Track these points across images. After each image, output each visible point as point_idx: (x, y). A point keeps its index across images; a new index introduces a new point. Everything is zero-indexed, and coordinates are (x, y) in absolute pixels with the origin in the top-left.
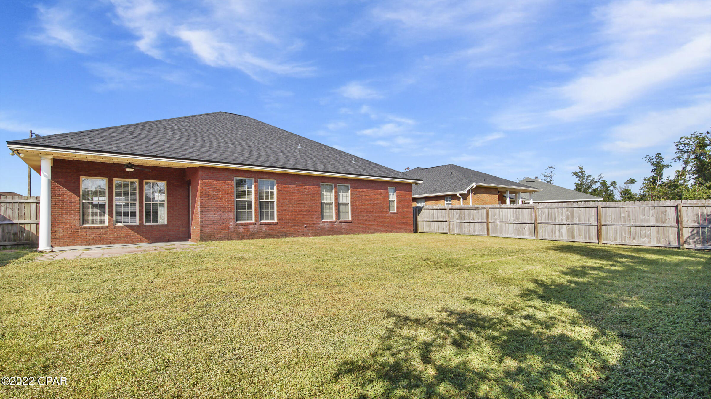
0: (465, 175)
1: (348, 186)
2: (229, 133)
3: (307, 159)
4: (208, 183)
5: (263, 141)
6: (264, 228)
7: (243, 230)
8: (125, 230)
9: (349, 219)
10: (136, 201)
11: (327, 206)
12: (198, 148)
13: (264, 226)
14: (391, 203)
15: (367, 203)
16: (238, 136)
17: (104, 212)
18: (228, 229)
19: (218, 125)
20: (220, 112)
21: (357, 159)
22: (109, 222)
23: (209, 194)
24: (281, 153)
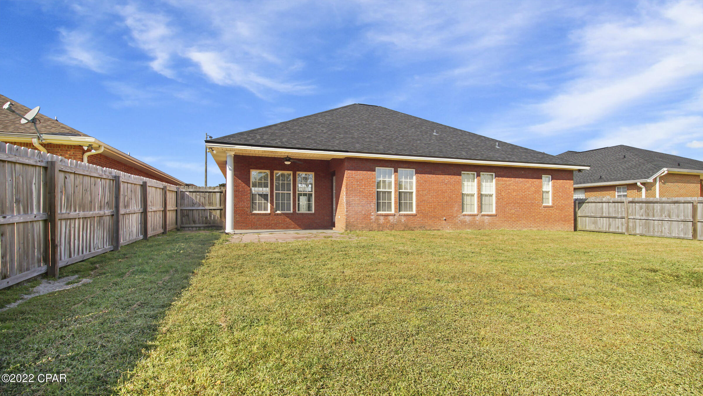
0: (647, 158)
1: (492, 175)
2: (366, 124)
3: (446, 146)
4: (352, 174)
5: (399, 130)
6: (403, 219)
7: (383, 221)
8: (282, 217)
9: (492, 211)
10: (290, 191)
11: (468, 197)
12: (343, 140)
13: (402, 217)
14: (544, 194)
15: (515, 194)
16: (375, 126)
17: (267, 201)
18: (370, 219)
19: (355, 116)
20: (355, 104)
21: (501, 143)
22: (271, 210)
23: (354, 185)
24: (418, 140)
